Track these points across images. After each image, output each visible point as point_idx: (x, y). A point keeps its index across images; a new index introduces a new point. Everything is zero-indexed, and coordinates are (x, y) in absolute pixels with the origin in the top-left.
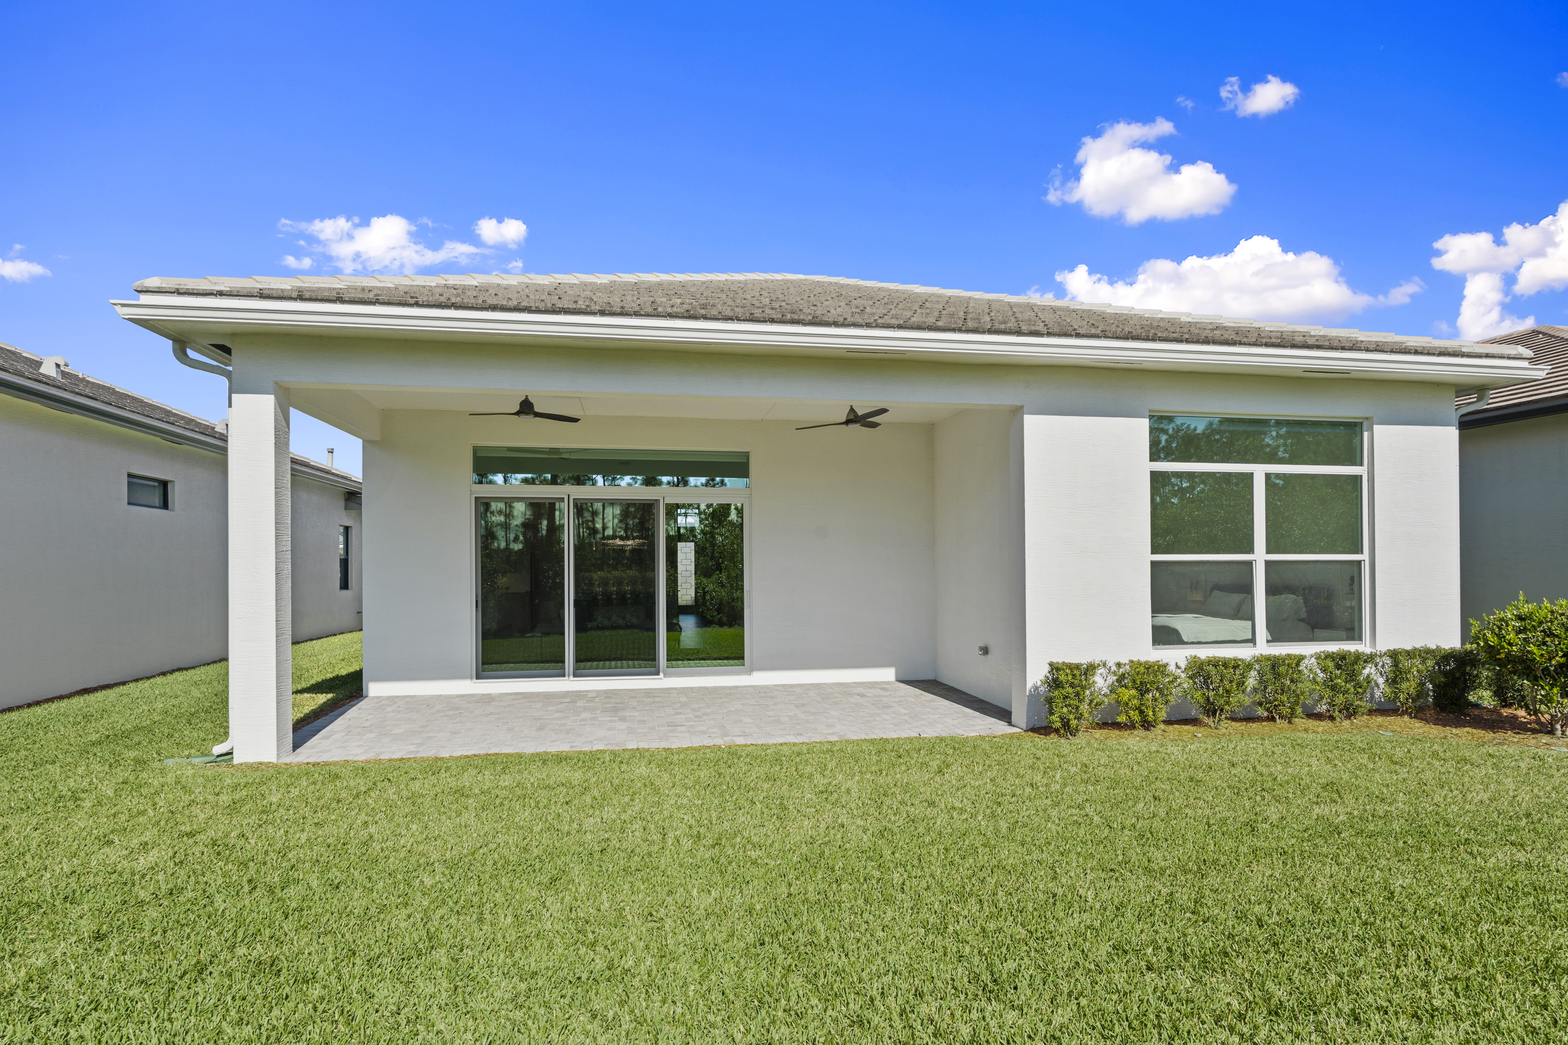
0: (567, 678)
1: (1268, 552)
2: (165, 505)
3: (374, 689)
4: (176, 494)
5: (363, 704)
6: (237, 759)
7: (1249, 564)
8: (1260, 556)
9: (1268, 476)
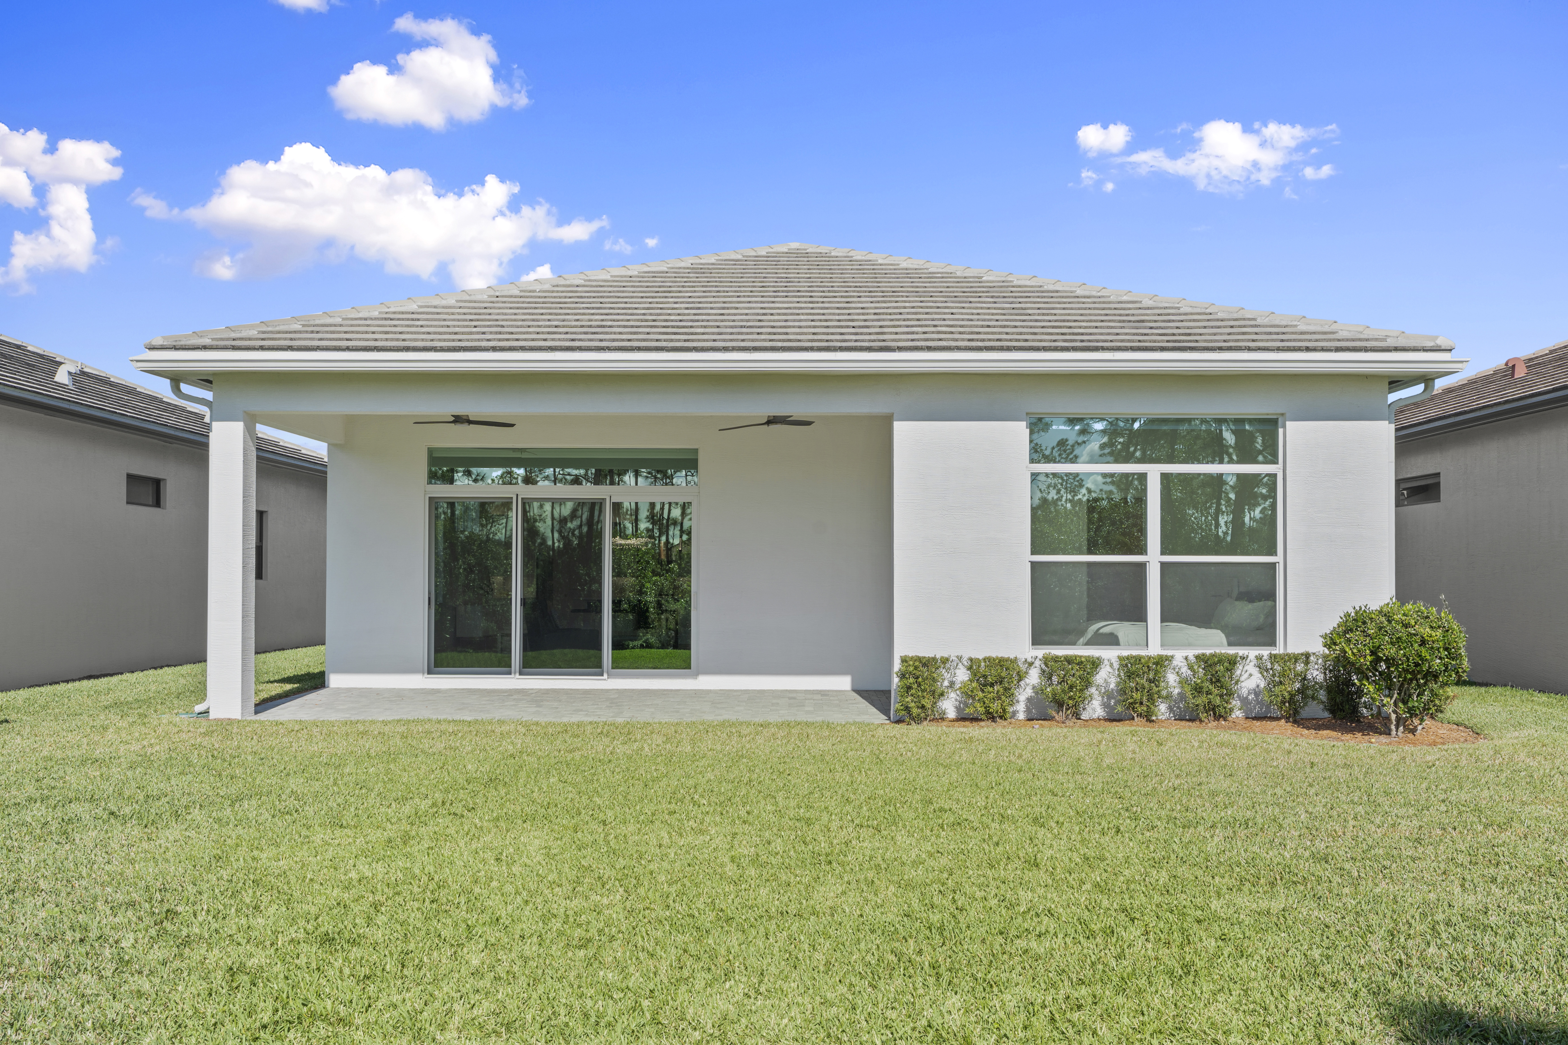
0: (513, 676)
1: (1163, 553)
2: (157, 502)
3: (335, 681)
4: (170, 492)
5: (322, 692)
6: (212, 715)
7: (1142, 566)
8: (1153, 557)
9: (1165, 477)
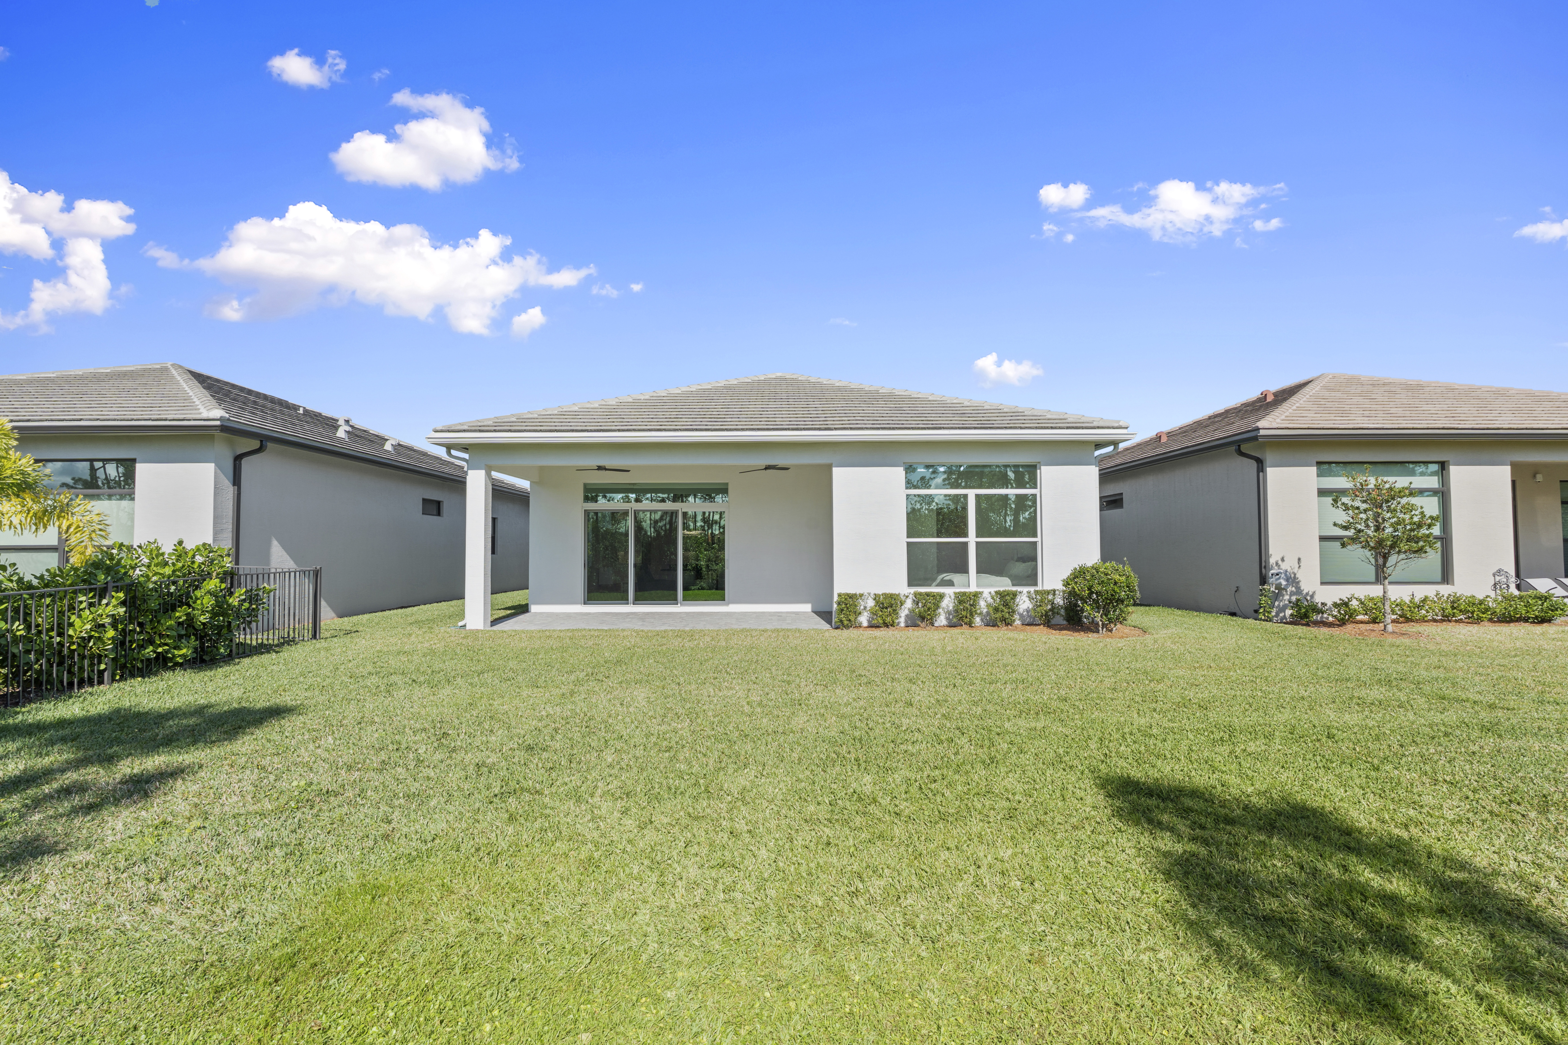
0: (629, 605)
1: (977, 537)
2: (439, 514)
3: (534, 608)
4: (445, 508)
5: (527, 615)
6: (468, 628)
7: (966, 544)
8: (972, 539)
9: (977, 496)
